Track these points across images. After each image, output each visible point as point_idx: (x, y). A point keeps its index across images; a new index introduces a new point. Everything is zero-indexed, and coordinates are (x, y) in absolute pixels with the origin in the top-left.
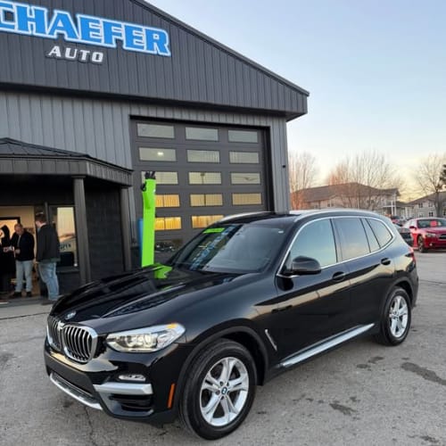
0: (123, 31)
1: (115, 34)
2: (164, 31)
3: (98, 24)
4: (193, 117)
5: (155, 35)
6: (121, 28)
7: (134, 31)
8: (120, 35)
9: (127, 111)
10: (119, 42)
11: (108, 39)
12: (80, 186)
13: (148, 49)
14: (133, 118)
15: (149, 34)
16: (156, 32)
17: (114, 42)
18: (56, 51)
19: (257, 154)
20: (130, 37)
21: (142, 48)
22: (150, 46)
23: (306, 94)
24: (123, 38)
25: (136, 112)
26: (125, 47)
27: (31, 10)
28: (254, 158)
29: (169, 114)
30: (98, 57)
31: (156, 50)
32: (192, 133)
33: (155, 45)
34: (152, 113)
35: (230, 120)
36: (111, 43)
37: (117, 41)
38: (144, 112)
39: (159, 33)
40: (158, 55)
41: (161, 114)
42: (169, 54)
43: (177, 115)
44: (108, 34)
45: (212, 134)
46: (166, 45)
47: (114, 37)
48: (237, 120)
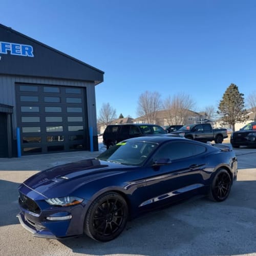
0: (11, 47)
1: (7, 48)
2: (31, 46)
4: (46, 82)
5: (26, 48)
6: (10, 46)
7: (16, 47)
8: (9, 48)
9: (14, 80)
10: (9, 52)
13: (23, 54)
14: (16, 83)
15: (23, 48)
16: (27, 47)
17: (6, 51)
19: (81, 99)
20: (14, 49)
21: (20, 54)
22: (24, 53)
23: (103, 73)
24: (11, 50)
25: (18, 80)
26: (11, 53)
28: (79, 101)
29: (34, 81)
31: (27, 54)
32: (46, 89)
33: (26, 52)
34: (26, 81)
35: (65, 83)
36: (5, 52)
37: (8, 51)
38: (22, 80)
40: (27, 56)
41: (30, 81)
42: (33, 56)
43: (39, 82)
44: (4, 47)
45: (57, 90)
46: (32, 52)
47: (6, 49)
48: (69, 84)
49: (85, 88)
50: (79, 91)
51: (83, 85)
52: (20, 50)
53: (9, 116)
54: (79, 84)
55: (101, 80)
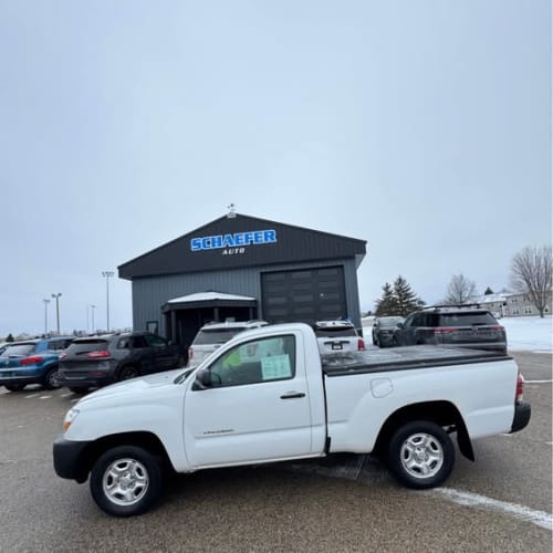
1: (250, 238)
2: (273, 230)
3: (242, 236)
5: (268, 234)
6: (252, 235)
7: (258, 234)
8: (252, 238)
9: (259, 271)
10: (252, 242)
11: (247, 241)
12: (216, 311)
13: (265, 241)
15: (266, 234)
18: (225, 252)
19: (338, 281)
20: (256, 237)
21: (262, 241)
22: (266, 239)
23: (365, 242)
25: (263, 270)
26: (254, 243)
27: (216, 237)
28: (338, 284)
30: (242, 251)
31: (269, 240)
32: (295, 275)
33: (269, 238)
35: (316, 265)
36: (248, 243)
39: (269, 232)
40: (270, 242)
41: (277, 269)
42: (275, 240)
43: (285, 268)
44: (247, 238)
45: (307, 274)
46: (274, 237)
47: (249, 240)
48: (321, 265)
49: (342, 266)
50: (335, 271)
51: (339, 263)
52: (262, 237)
53: (251, 311)
54: (334, 264)
55: (364, 252)
